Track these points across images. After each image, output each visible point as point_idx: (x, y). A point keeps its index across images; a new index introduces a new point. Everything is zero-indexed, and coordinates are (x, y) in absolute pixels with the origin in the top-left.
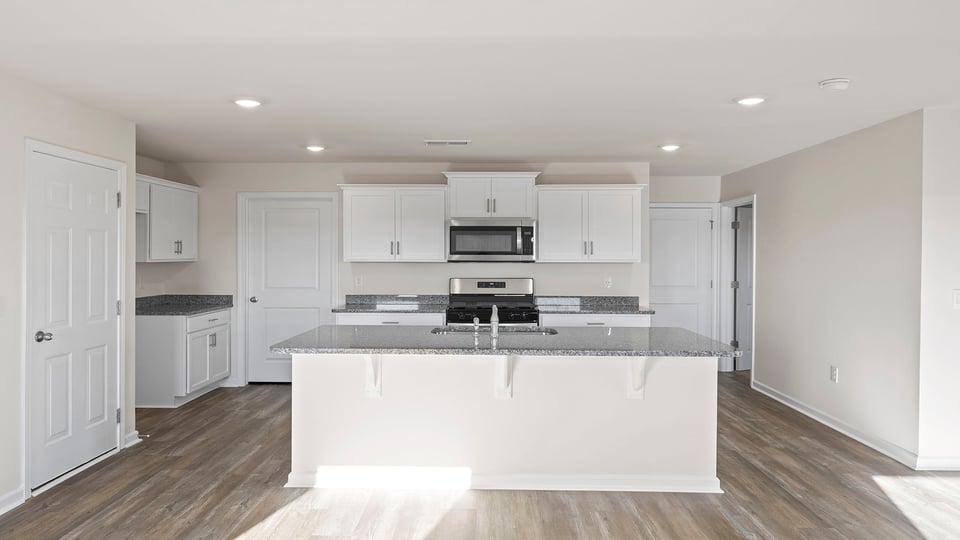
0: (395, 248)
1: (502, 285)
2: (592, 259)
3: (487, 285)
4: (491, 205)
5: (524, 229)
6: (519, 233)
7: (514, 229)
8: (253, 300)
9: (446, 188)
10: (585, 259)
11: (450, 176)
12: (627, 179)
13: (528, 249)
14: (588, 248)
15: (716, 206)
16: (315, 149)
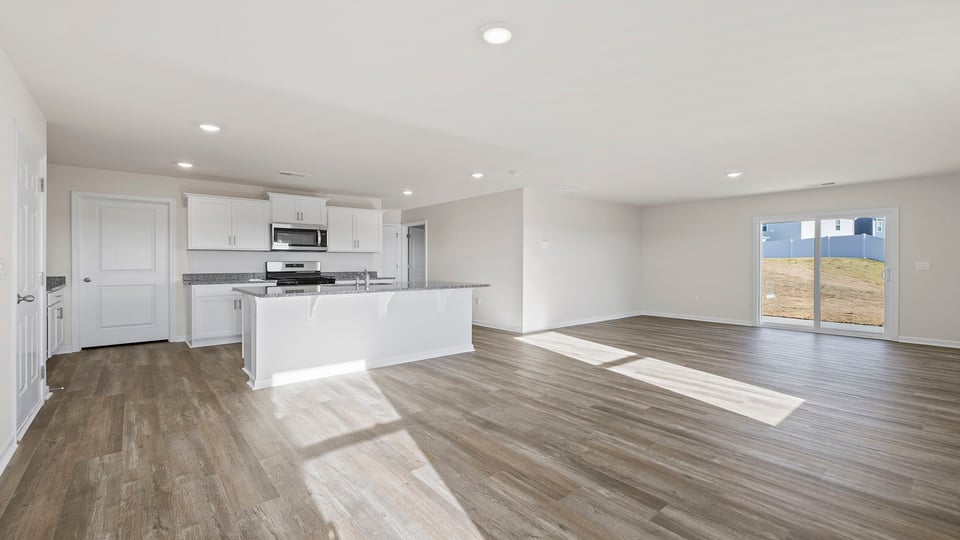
0: (232, 240)
1: (302, 266)
2: (358, 250)
3: (292, 266)
4: (299, 216)
5: (322, 232)
6: (319, 234)
7: (316, 231)
8: (87, 280)
9: (268, 202)
10: (354, 250)
11: (270, 194)
12: (369, 207)
13: (324, 243)
14: (356, 243)
15: (399, 226)
16: (185, 165)
